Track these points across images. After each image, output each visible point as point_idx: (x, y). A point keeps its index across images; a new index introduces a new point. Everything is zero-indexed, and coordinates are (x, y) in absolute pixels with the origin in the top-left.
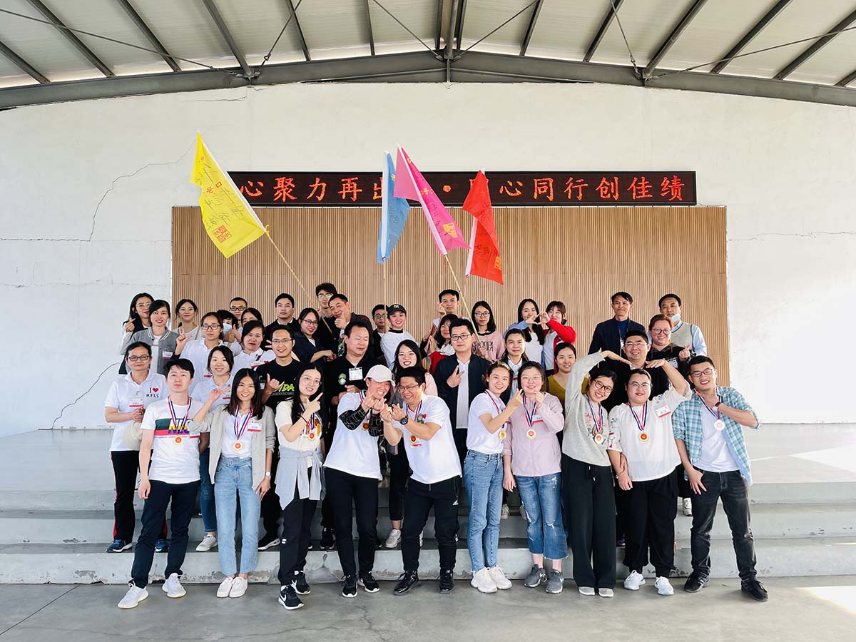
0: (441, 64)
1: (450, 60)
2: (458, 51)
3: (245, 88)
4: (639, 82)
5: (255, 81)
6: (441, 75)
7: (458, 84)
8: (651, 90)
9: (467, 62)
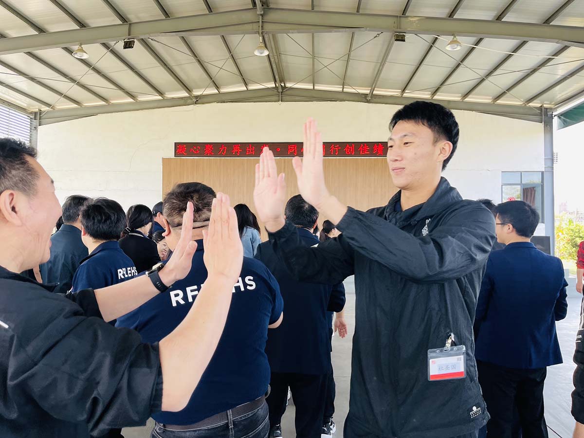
0: (278, 93)
1: (282, 92)
2: (284, 88)
3: (192, 105)
4: (366, 101)
5: (197, 102)
6: (276, 98)
7: (284, 103)
8: (371, 104)
9: (288, 92)
